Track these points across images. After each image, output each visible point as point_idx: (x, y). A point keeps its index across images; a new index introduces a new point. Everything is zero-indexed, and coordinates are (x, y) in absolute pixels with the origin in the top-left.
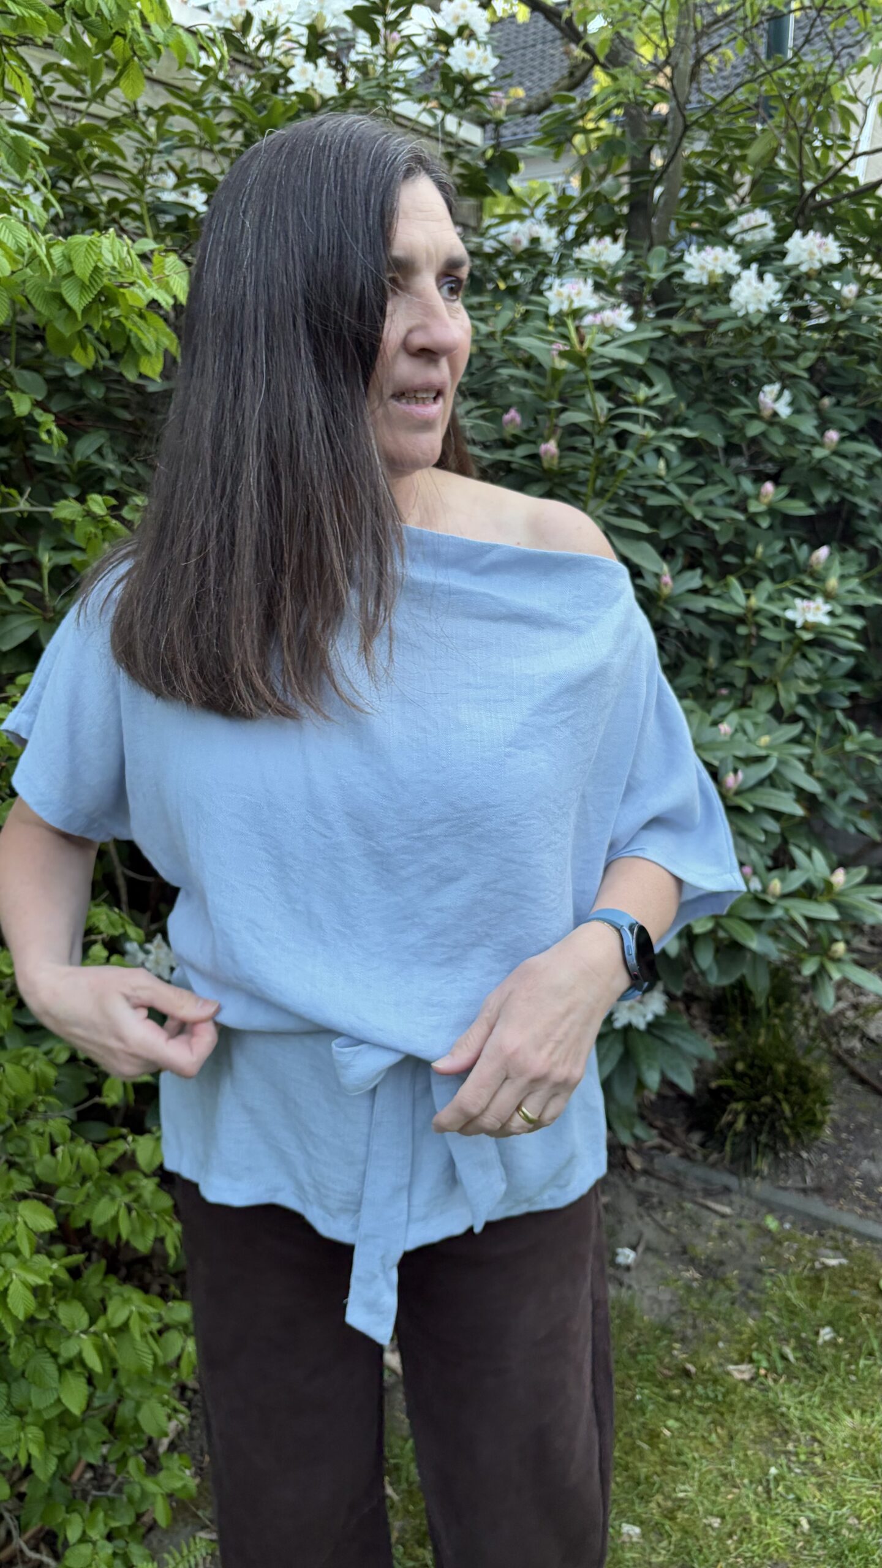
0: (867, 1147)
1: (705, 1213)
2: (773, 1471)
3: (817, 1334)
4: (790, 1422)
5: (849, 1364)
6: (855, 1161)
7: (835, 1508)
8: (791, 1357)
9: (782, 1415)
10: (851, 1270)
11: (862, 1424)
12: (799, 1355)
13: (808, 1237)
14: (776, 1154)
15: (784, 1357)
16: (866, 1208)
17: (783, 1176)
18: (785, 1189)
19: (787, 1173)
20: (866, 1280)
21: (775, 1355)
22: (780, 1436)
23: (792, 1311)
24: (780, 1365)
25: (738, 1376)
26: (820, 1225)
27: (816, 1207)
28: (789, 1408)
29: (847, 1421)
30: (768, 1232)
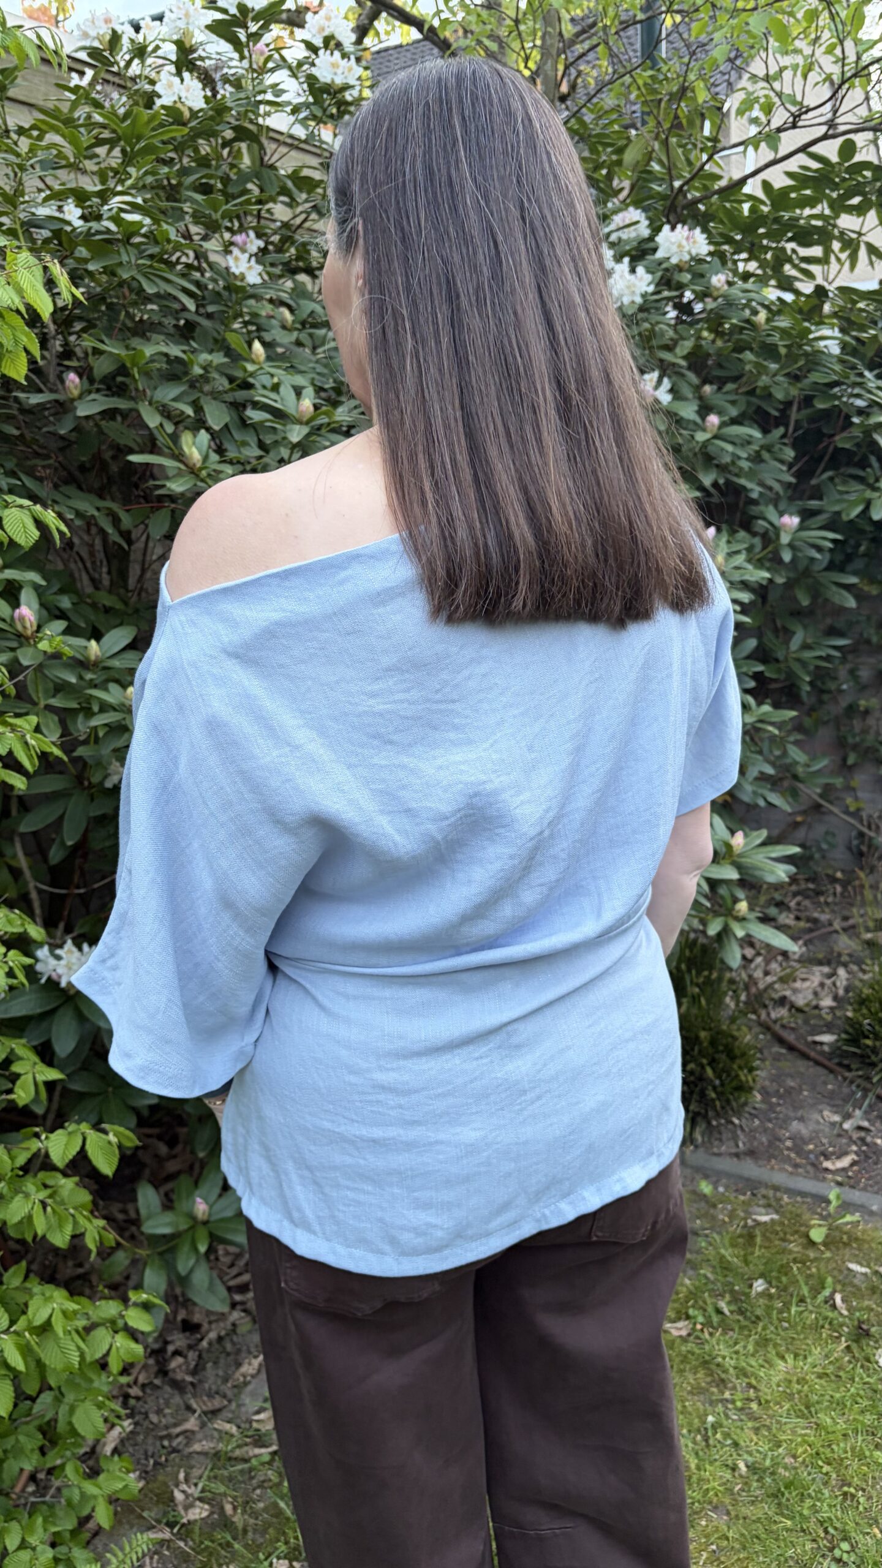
0: (796, 1108)
2: (710, 1419)
3: (751, 1286)
4: (726, 1371)
5: (780, 1312)
6: (785, 1122)
7: (771, 1450)
8: (726, 1311)
9: (718, 1365)
10: (782, 1224)
11: (795, 1367)
12: (733, 1308)
13: (742, 1198)
14: (709, 1123)
15: (719, 1311)
16: (796, 1166)
17: (716, 1143)
18: (719, 1155)
19: (720, 1140)
20: (796, 1232)
21: (710, 1309)
22: (717, 1386)
23: (725, 1267)
24: (715, 1319)
25: (675, 1333)
26: (752, 1186)
27: (750, 1169)
28: (724, 1358)
29: (781, 1365)
30: (703, 1197)
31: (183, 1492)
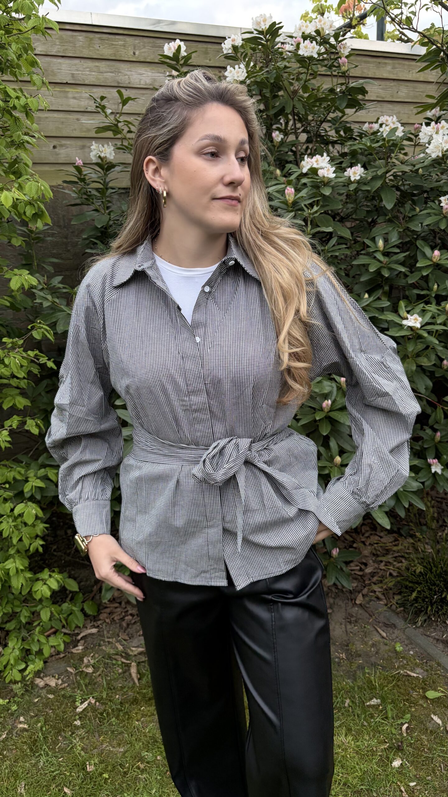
1: (375, 633)
3: (371, 699)
8: (346, 705)
10: (420, 681)
12: (350, 704)
13: (418, 661)
14: (428, 617)
17: (432, 630)
18: (428, 637)
20: (422, 688)
26: (430, 658)
27: (437, 650)
30: (396, 652)
31: (89, 660)
